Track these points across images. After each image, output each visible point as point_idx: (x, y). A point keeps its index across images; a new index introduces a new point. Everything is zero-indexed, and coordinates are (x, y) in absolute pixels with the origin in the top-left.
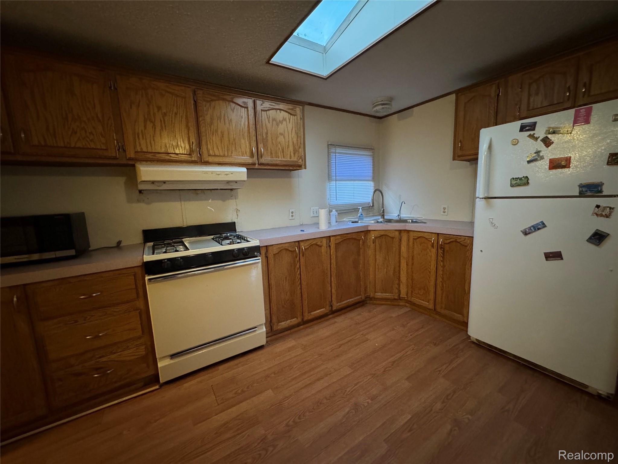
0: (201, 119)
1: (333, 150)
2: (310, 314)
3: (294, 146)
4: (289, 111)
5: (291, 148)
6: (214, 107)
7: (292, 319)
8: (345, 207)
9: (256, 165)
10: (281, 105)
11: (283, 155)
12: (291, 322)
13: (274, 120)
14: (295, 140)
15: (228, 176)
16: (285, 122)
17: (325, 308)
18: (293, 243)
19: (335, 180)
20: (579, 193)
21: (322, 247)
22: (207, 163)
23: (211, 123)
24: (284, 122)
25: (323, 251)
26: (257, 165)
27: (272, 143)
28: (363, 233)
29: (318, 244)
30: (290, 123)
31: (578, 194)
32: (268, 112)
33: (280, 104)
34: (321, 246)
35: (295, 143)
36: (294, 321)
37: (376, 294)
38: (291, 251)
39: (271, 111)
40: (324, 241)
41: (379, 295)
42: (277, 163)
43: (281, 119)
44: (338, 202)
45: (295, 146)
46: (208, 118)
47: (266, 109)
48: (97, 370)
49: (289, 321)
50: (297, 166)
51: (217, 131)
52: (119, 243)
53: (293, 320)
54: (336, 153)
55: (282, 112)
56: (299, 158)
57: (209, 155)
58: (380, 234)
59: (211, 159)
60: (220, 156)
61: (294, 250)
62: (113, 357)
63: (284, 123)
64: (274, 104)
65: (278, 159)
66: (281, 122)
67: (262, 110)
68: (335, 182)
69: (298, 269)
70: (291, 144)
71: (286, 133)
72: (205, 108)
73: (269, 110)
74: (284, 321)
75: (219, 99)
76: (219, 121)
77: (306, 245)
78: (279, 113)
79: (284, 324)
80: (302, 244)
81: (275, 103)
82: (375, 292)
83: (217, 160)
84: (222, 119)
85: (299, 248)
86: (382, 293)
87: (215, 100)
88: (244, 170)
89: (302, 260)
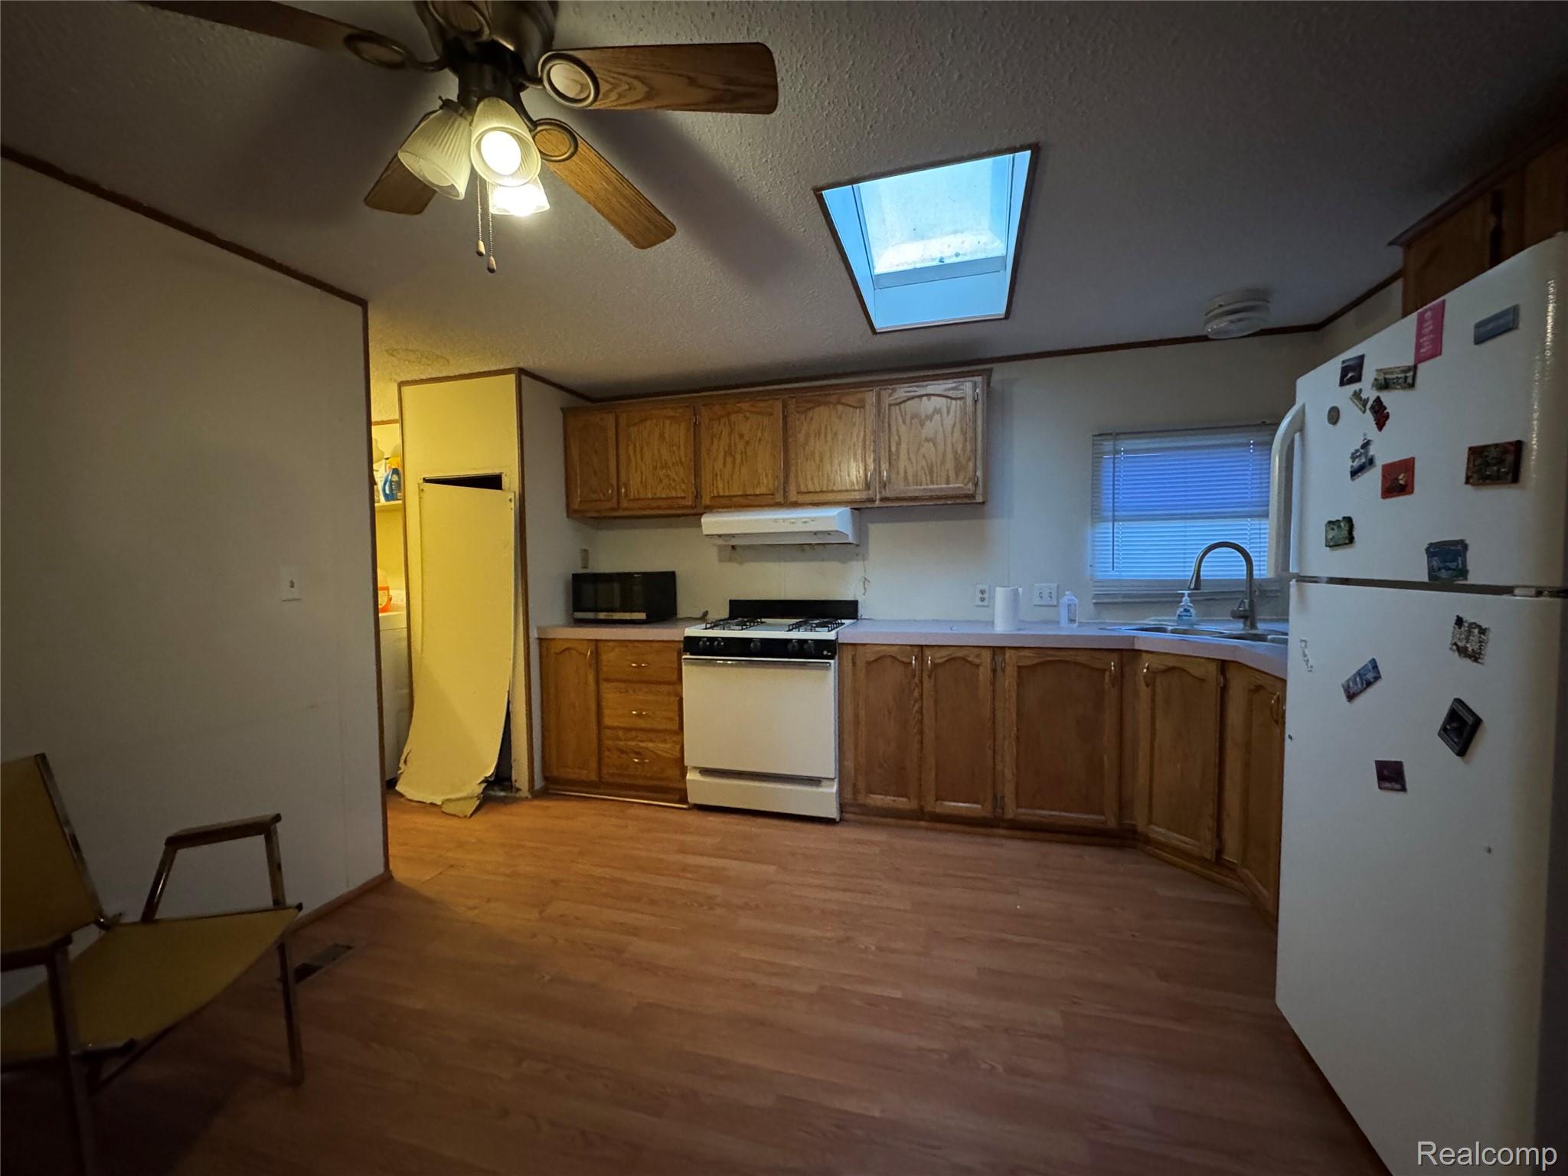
0: (790, 440)
1: (1108, 445)
2: (941, 804)
3: (956, 458)
4: (949, 394)
5: (950, 464)
6: (812, 419)
7: (898, 796)
8: (1139, 589)
9: (875, 501)
10: (929, 387)
11: (931, 477)
12: (895, 801)
13: (915, 416)
14: (960, 447)
15: (807, 524)
16: (939, 415)
17: (983, 806)
18: (908, 647)
19: (1111, 518)
20: (1429, 574)
21: (980, 668)
22: (795, 505)
23: (807, 442)
24: (936, 415)
25: (981, 677)
26: (877, 502)
27: (909, 459)
28: (1116, 656)
29: (969, 659)
30: (950, 416)
31: (1424, 578)
32: (902, 405)
33: (927, 385)
34: (978, 666)
35: (959, 451)
36: (902, 803)
37: (1152, 827)
38: (902, 662)
39: (909, 402)
40: (987, 656)
41: (1159, 832)
42: (917, 495)
43: (930, 411)
44: (1123, 574)
45: (960, 457)
46: (801, 437)
47: (898, 401)
48: (638, 754)
49: (892, 798)
50: (962, 498)
51: (813, 454)
52: (706, 614)
53: (901, 799)
54: (1116, 452)
55: (932, 397)
56: (967, 480)
57: (798, 493)
58: (1166, 665)
59: (801, 499)
60: (816, 492)
61: (909, 661)
62: (650, 745)
63: (937, 417)
64: (915, 389)
65: (919, 487)
66: (930, 417)
67: (890, 405)
68: (1111, 524)
69: (916, 701)
70: (950, 456)
71: (940, 436)
72: (798, 423)
73: (904, 401)
74: (881, 794)
75: (819, 404)
76: (817, 437)
77: (938, 655)
78: (927, 402)
79: (878, 800)
80: (928, 652)
81: (917, 386)
82: (1150, 822)
83: (808, 498)
84: (823, 434)
85: (921, 659)
86: (1169, 829)
87: (813, 408)
88: (845, 510)
89: (928, 685)
